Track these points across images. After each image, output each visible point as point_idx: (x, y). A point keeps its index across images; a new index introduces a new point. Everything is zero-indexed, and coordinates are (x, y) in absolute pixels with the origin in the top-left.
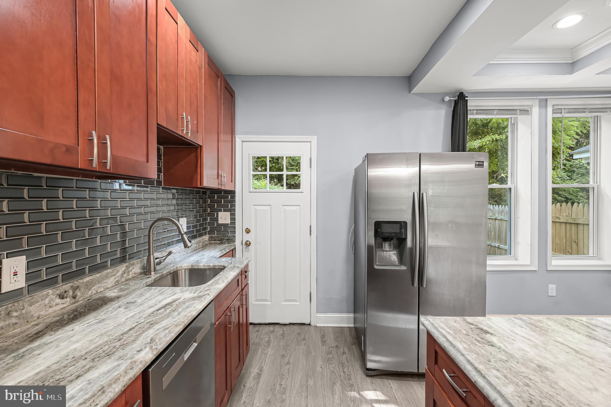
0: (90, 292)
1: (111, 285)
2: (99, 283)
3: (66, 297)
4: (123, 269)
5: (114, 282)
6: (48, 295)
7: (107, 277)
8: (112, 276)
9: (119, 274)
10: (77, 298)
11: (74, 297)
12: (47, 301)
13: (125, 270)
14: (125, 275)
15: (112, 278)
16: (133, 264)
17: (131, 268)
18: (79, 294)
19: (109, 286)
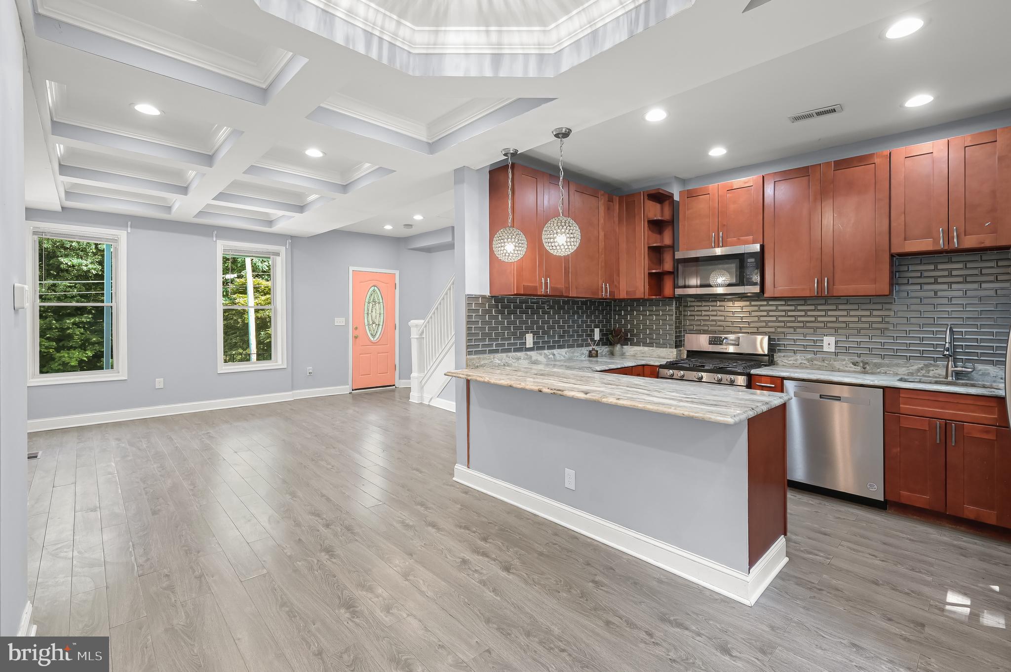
0: (878, 370)
1: (903, 373)
2: (888, 367)
3: (858, 366)
4: (920, 366)
5: (907, 372)
6: (844, 360)
7: (897, 365)
8: (905, 367)
9: (915, 367)
10: (867, 370)
11: (865, 368)
12: (844, 363)
13: (922, 367)
14: (924, 372)
15: (904, 369)
16: (938, 366)
17: (932, 368)
18: (868, 367)
19: (899, 373)
